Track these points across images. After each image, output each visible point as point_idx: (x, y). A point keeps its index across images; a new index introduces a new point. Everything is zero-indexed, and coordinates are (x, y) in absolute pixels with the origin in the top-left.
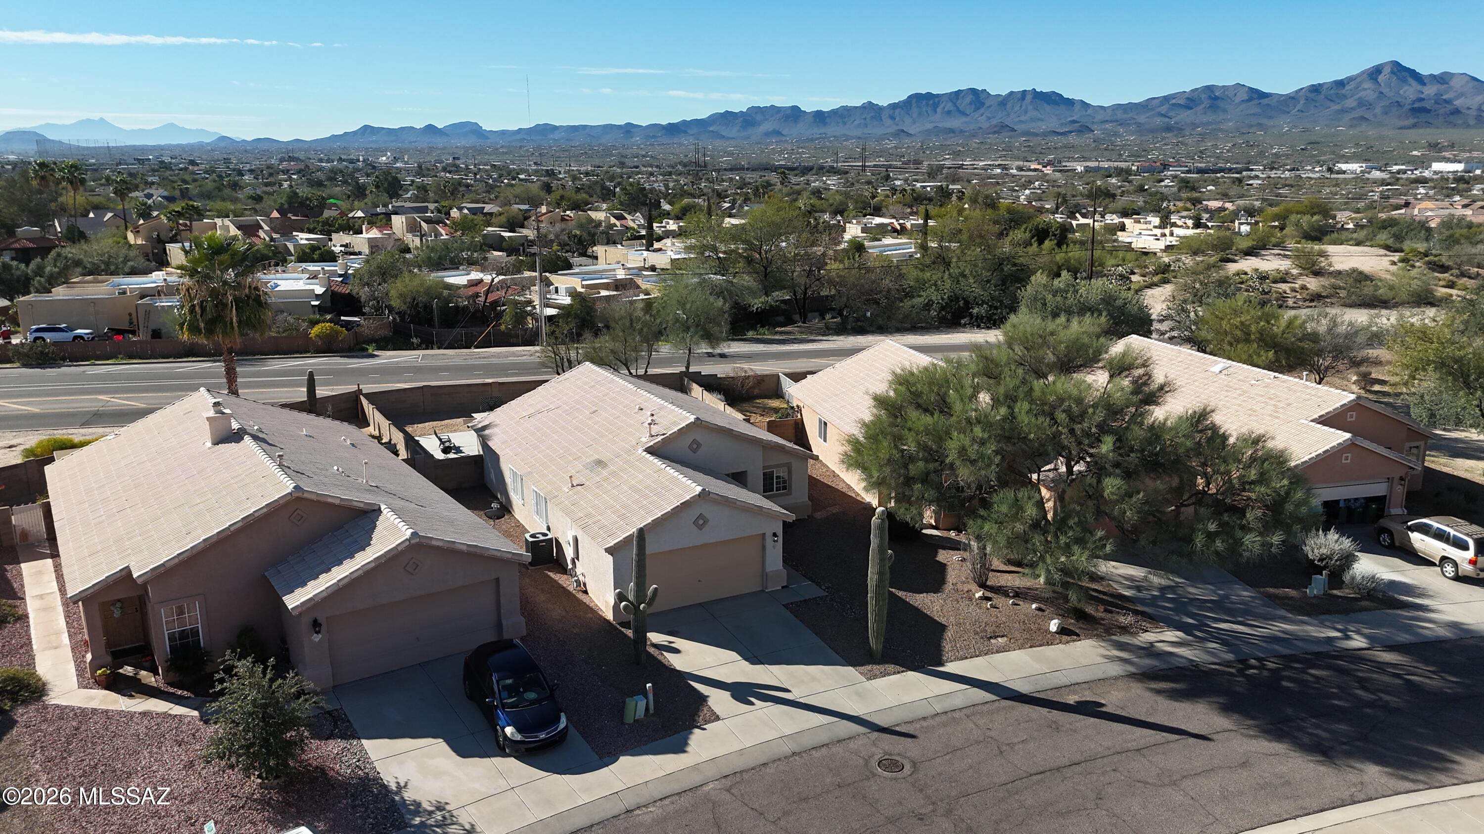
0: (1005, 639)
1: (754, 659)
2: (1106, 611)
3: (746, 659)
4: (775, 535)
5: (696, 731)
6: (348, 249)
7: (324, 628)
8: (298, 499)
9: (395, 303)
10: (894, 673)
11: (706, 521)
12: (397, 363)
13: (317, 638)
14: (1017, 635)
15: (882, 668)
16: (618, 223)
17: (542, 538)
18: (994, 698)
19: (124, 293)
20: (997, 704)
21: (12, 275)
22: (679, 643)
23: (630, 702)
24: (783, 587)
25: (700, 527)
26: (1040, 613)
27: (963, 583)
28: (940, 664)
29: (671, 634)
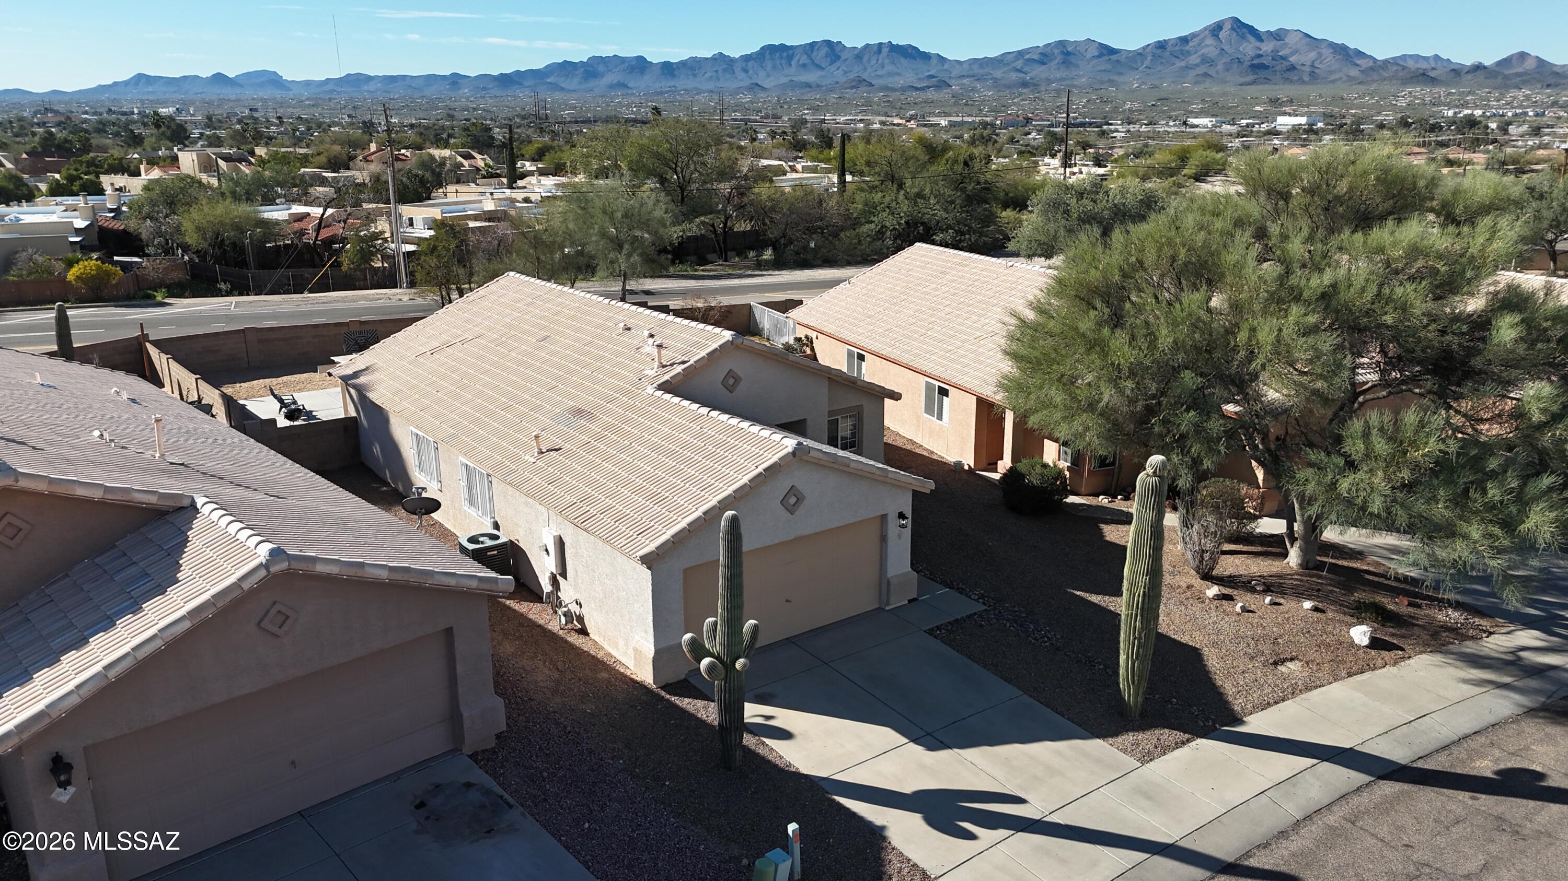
0: (1300, 663)
1: (928, 738)
2: (1410, 604)
3: (915, 741)
4: (901, 515)
7: (79, 774)
8: (7, 492)
9: (191, 238)
11: (799, 500)
12: (201, 312)
13: (64, 794)
14: (1314, 655)
15: (1151, 737)
16: (466, 163)
17: (489, 543)
18: (1365, 777)
20: (1378, 790)
22: (784, 718)
23: (764, 867)
24: (910, 601)
25: (791, 510)
26: (1324, 616)
27: (1172, 574)
28: (1237, 720)
29: (763, 701)
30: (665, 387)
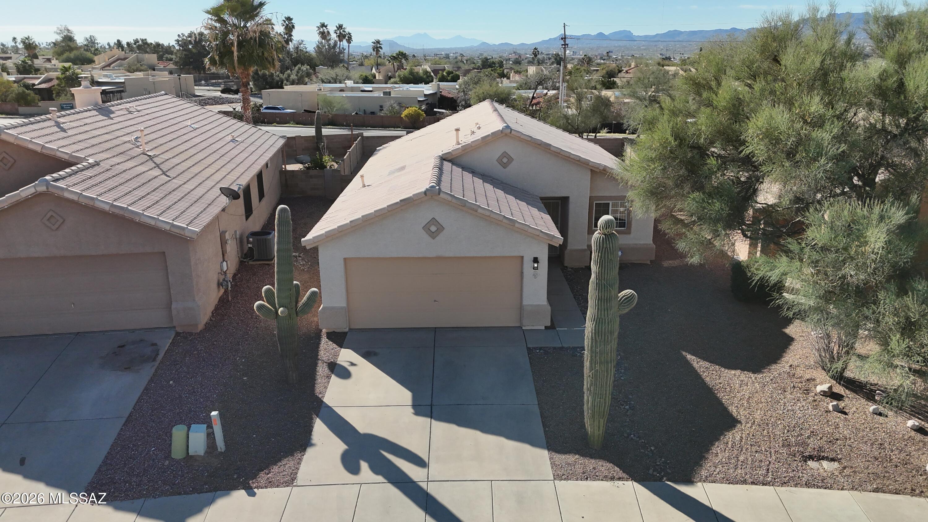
0: (836, 465)
3: (414, 406)
4: (536, 260)
5: (241, 493)
10: (606, 478)
11: (441, 229)
14: (859, 463)
15: (591, 464)
19: (319, 91)
23: (178, 432)
24: (546, 328)
25: (433, 235)
26: (919, 437)
27: (809, 367)
28: (689, 481)
29: (367, 355)
30: (442, 157)
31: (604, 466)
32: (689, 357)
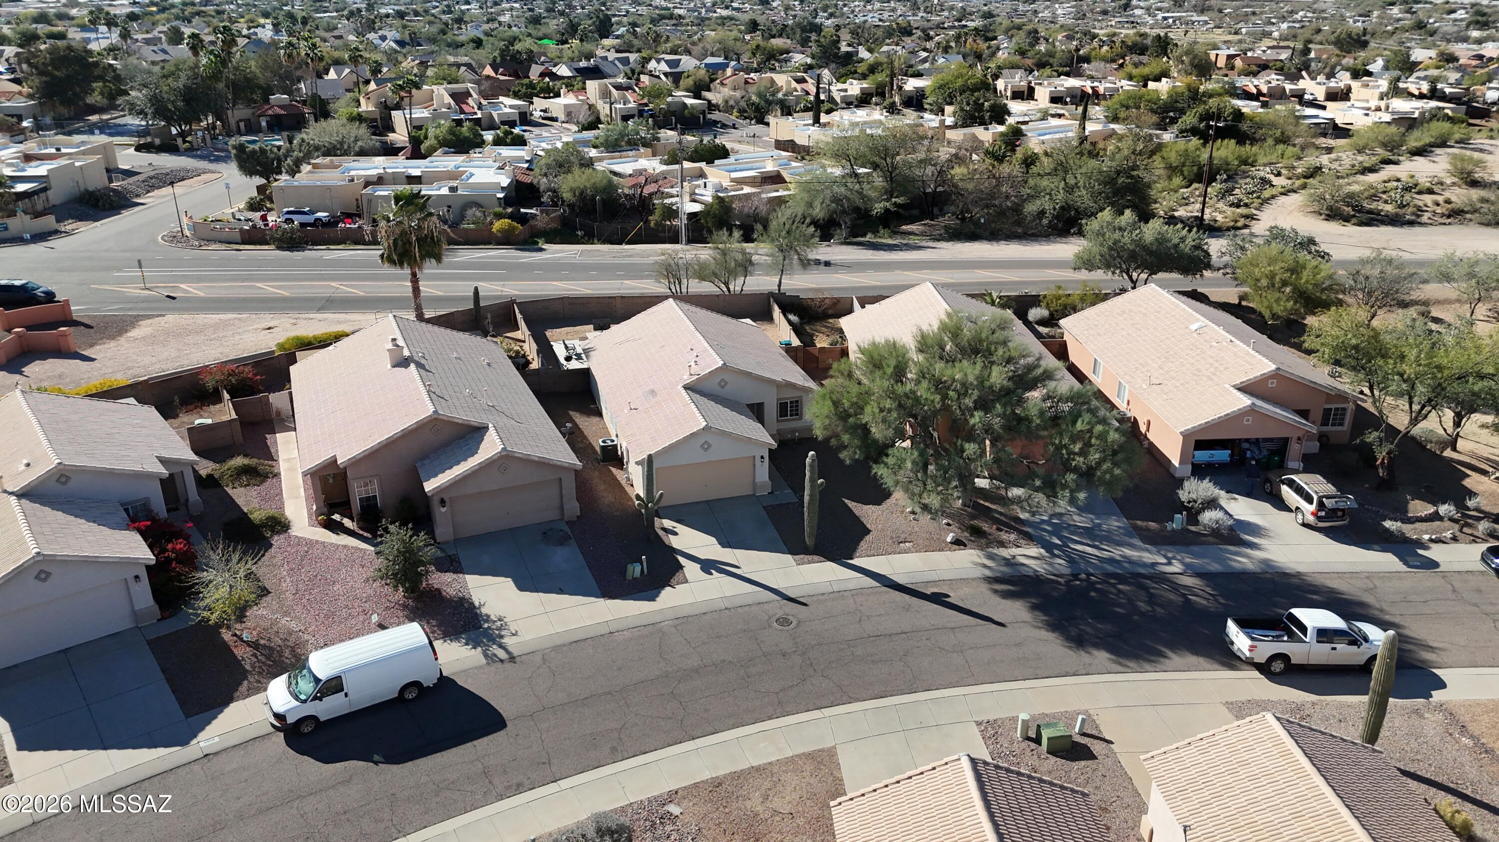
0: (911, 544)
1: (725, 543)
2: (998, 529)
3: (720, 544)
4: (762, 457)
5: (668, 588)
6: (546, 115)
7: (448, 504)
8: (436, 419)
9: (567, 196)
10: (818, 562)
11: (710, 446)
12: (559, 258)
13: (443, 510)
14: (921, 542)
15: (810, 557)
16: (799, 87)
17: (610, 443)
18: (879, 585)
19: (352, 180)
20: (878, 589)
21: (267, 158)
22: (680, 528)
23: (630, 567)
24: (768, 494)
25: (706, 450)
26: (946, 527)
28: (852, 559)
29: (678, 521)
30: (687, 388)
31: (816, 558)
32: (846, 501)
